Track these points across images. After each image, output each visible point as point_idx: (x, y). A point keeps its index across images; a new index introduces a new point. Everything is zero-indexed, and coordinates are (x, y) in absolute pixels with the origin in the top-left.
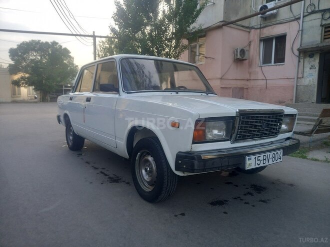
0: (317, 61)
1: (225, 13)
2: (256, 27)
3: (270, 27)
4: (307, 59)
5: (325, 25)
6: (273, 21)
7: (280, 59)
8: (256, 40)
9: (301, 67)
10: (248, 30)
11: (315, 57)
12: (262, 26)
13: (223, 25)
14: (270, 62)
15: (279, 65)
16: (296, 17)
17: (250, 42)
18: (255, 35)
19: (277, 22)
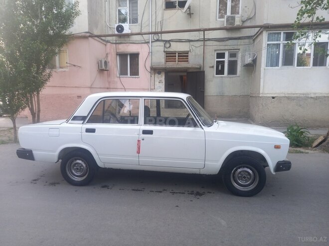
0: (164, 77)
1: (89, 24)
2: (111, 42)
3: (125, 45)
4: (157, 75)
5: (166, 51)
6: (127, 40)
7: (135, 72)
8: (113, 54)
9: (153, 81)
10: (105, 43)
11: (162, 74)
12: (117, 42)
13: (90, 36)
14: (127, 74)
15: (135, 78)
16: (146, 41)
17: (107, 54)
18: (111, 49)
19: (131, 42)
